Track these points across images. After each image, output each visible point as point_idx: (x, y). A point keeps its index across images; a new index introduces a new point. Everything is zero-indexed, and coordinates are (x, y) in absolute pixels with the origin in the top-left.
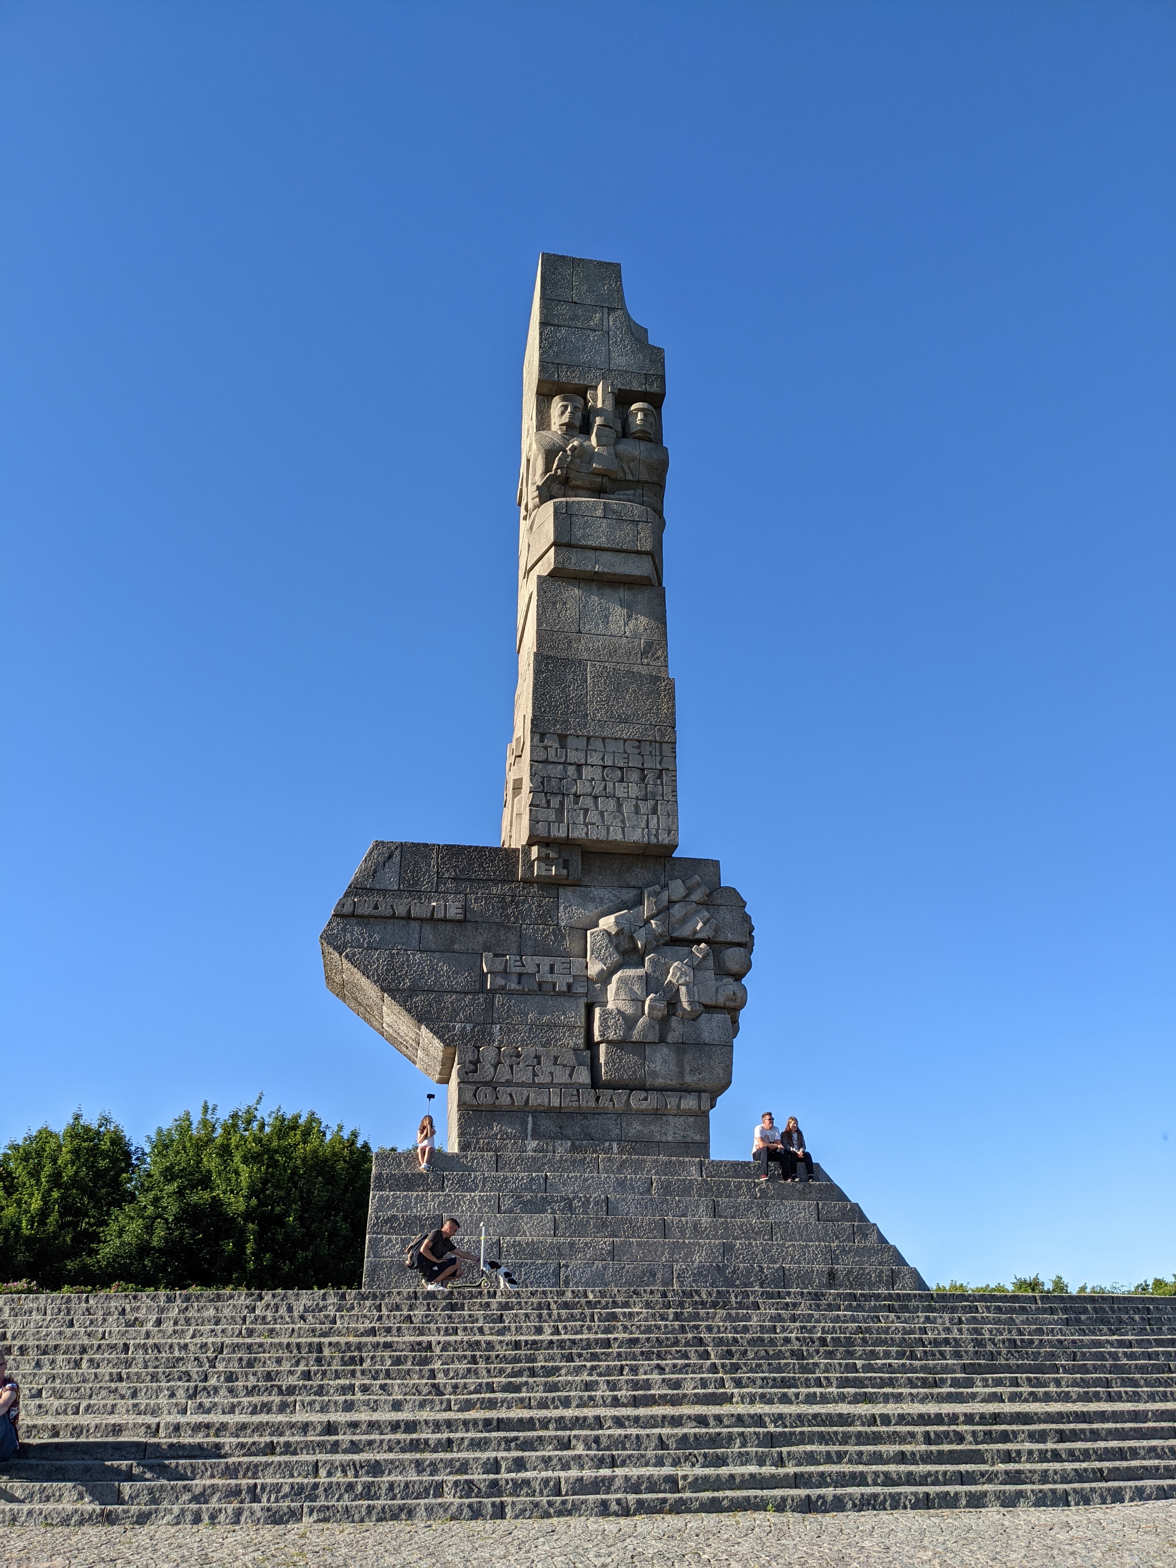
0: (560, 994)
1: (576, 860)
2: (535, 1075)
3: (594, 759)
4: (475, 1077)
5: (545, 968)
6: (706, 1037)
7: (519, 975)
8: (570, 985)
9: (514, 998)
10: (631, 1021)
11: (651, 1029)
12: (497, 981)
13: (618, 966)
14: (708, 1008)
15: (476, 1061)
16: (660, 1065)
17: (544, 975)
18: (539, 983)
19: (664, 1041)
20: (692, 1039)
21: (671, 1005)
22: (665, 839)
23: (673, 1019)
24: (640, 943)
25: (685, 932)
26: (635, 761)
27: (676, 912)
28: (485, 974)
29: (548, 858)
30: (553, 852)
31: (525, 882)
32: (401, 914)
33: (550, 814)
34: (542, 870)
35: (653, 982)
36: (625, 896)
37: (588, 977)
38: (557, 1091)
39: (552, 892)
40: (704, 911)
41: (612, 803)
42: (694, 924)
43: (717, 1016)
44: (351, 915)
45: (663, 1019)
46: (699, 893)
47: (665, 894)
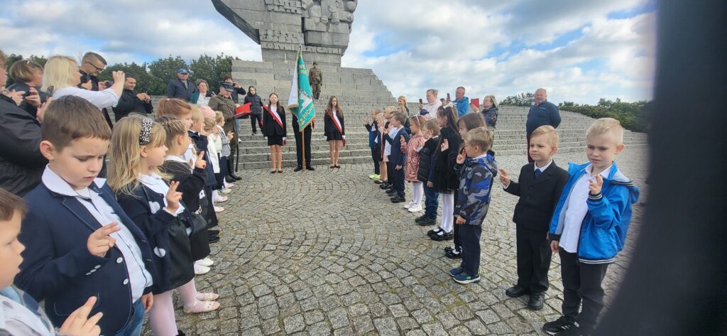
0: (293, 14)
2: (286, 40)
4: (266, 40)
5: (287, 4)
6: (341, 31)
7: (279, 6)
8: (296, 11)
9: (277, 14)
10: (317, 24)
11: (324, 28)
12: (270, 8)
13: (312, 5)
14: (341, 21)
15: (267, 35)
16: (326, 39)
17: (287, 7)
18: (286, 9)
19: (327, 31)
20: (336, 31)
21: (329, 20)
23: (331, 24)
28: (267, 5)
35: (323, 11)
37: (302, 8)
38: (293, 46)
43: (344, 24)
45: (328, 24)
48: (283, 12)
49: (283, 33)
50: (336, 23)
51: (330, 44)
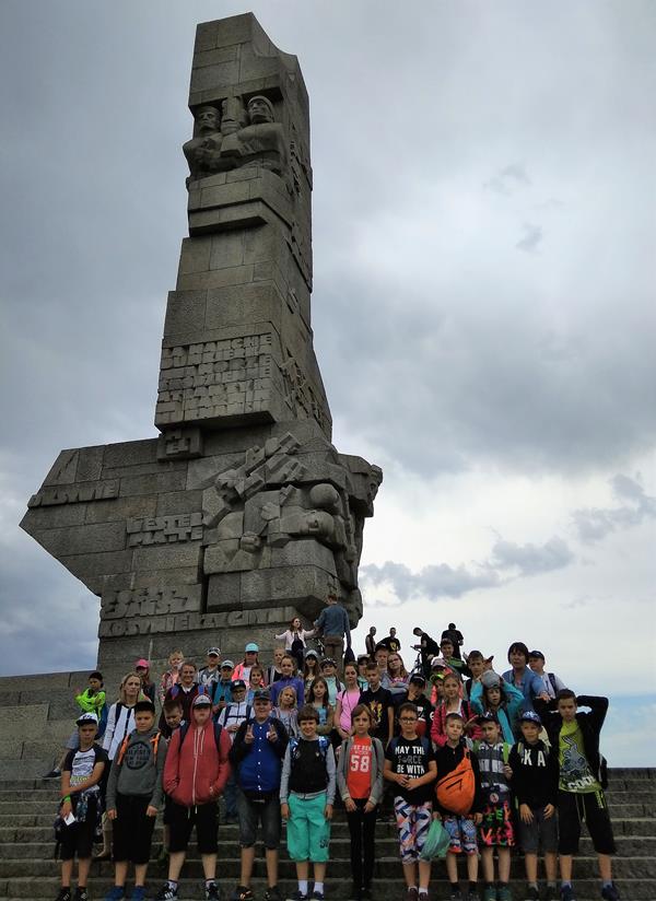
0: (183, 542)
1: (196, 437)
2: (157, 607)
3: (209, 358)
4: (113, 615)
5: (171, 523)
6: (291, 560)
7: (153, 532)
8: (189, 534)
9: (147, 550)
10: (231, 555)
11: (244, 560)
12: (135, 540)
13: (224, 513)
14: (296, 536)
15: (115, 603)
16: (252, 588)
17: (171, 530)
18: (167, 536)
19: (256, 567)
20: (278, 563)
21: (263, 538)
22: (258, 407)
23: (265, 548)
24: (240, 491)
25: (275, 478)
26: (239, 353)
27: (271, 463)
28: (128, 535)
29: (175, 441)
30: (177, 435)
31: (162, 462)
32: (72, 498)
33: (172, 406)
34: (171, 450)
35: (248, 521)
36: (238, 458)
37: (204, 526)
38: (171, 619)
39: (182, 466)
40: (293, 460)
41: (218, 390)
42: (284, 470)
43: (302, 543)
44: (39, 506)
45: (257, 551)
46: (289, 444)
47: (262, 452)
48: (162, 544)
49: (153, 591)
50: (280, 544)
51: (263, 598)
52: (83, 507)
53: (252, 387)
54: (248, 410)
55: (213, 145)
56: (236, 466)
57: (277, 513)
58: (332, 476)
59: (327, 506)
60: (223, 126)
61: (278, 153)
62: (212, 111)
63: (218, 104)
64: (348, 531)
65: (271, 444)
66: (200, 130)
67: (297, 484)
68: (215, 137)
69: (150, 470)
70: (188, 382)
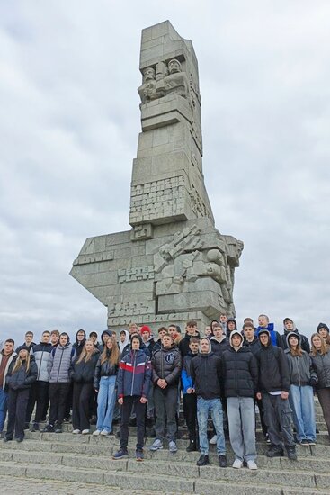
0: (145, 280)
1: (149, 228)
2: (134, 311)
3: (154, 190)
4: (113, 315)
5: (139, 271)
6: (199, 288)
7: (130, 275)
8: (148, 276)
9: (128, 284)
10: (169, 286)
11: (175, 288)
12: (122, 279)
13: (164, 265)
14: (201, 276)
15: (114, 309)
16: (180, 302)
17: (139, 274)
18: (137, 277)
19: (181, 292)
20: (192, 290)
21: (184, 277)
22: (179, 213)
23: (186, 283)
24: (172, 254)
25: (190, 247)
26: (168, 186)
27: (186, 240)
28: (119, 277)
29: (138, 231)
30: (140, 228)
31: (133, 241)
32: (92, 261)
33: (137, 214)
34: (137, 235)
35: (176, 269)
36: (170, 238)
37: (155, 272)
38: (141, 317)
39: (143, 243)
40: (198, 238)
41: (159, 205)
42: (193, 243)
43: (204, 279)
44: (78, 265)
45: (182, 283)
46: (195, 230)
47: (182, 234)
48: (135, 281)
49: (132, 304)
50: (193, 280)
51: (185, 307)
52: (97, 264)
53: (175, 202)
54: (174, 214)
55: (152, 86)
56: (169, 242)
57: (191, 265)
58: (218, 245)
59: (216, 261)
60: (157, 76)
61: (184, 86)
62: (151, 70)
63: (154, 67)
64: (227, 274)
65: (186, 230)
66: (146, 80)
67: (200, 250)
68: (153, 82)
69: (127, 246)
70: (144, 202)
